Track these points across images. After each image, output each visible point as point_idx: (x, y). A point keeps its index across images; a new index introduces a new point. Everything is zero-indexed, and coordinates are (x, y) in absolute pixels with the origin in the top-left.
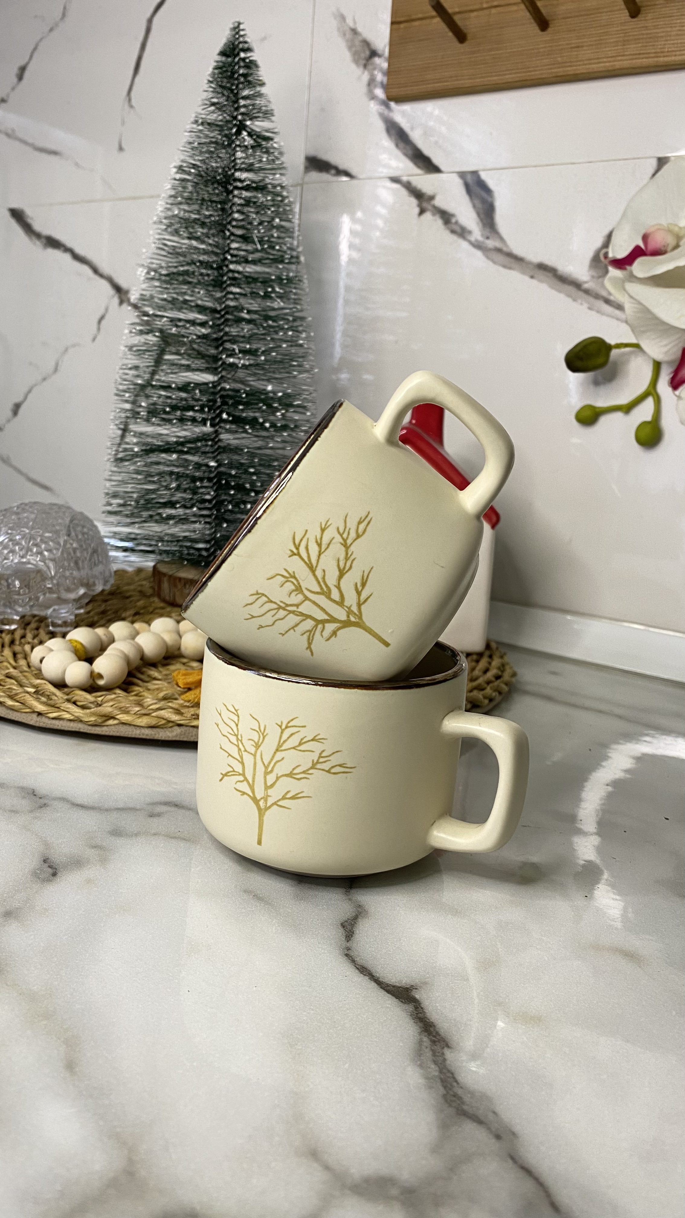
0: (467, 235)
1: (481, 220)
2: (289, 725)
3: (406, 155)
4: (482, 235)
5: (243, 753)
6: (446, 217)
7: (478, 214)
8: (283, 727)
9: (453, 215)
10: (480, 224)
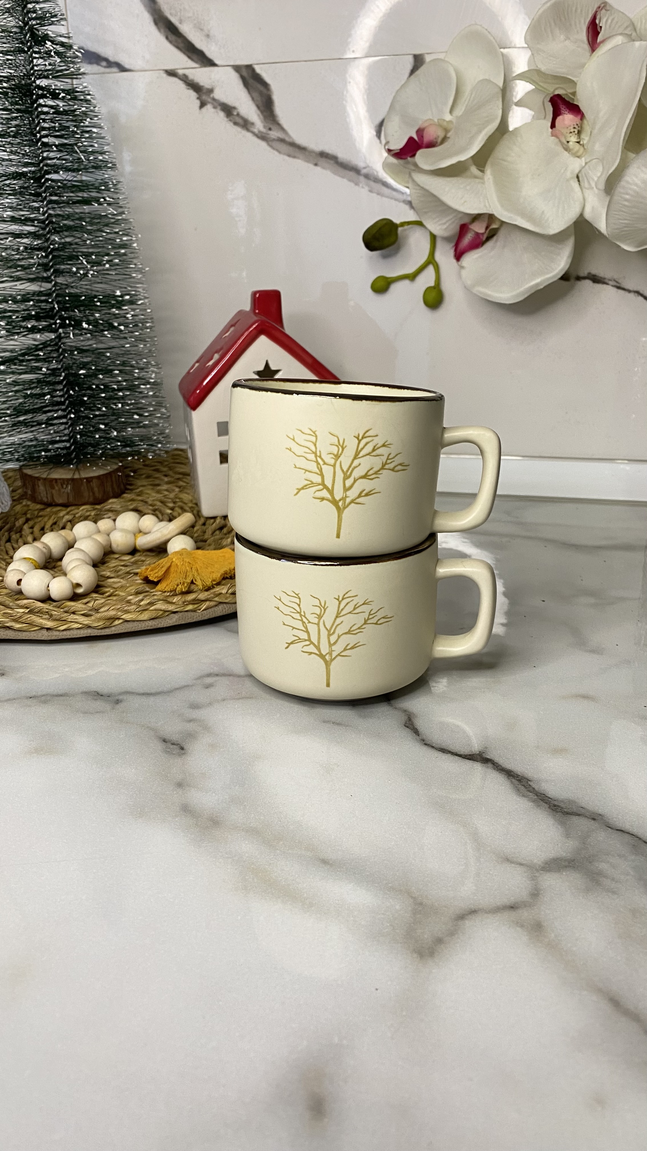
0: (249, 126)
1: (262, 112)
2: (345, 597)
3: (178, 47)
4: (265, 127)
5: (307, 624)
6: (228, 110)
7: (258, 107)
8: (340, 599)
9: (234, 108)
10: (261, 117)
